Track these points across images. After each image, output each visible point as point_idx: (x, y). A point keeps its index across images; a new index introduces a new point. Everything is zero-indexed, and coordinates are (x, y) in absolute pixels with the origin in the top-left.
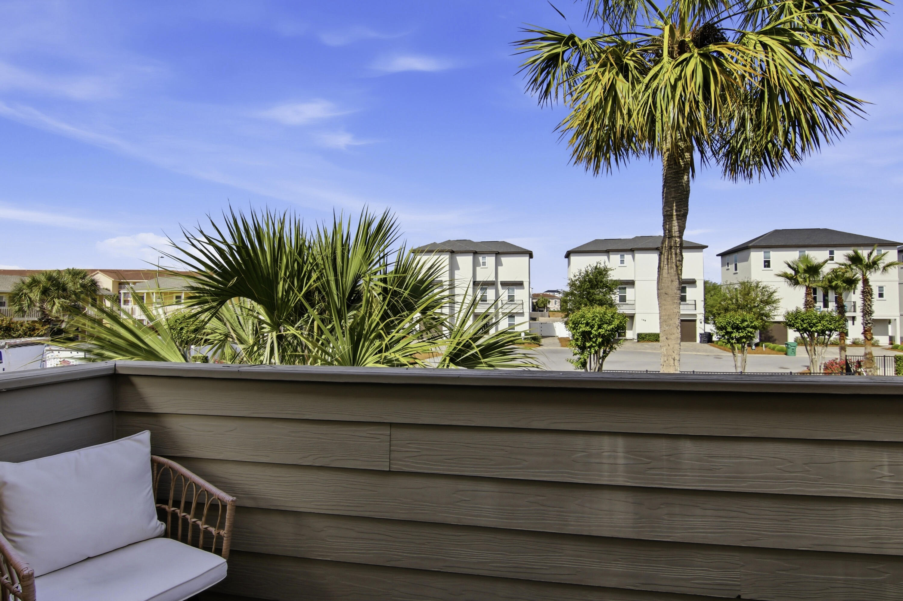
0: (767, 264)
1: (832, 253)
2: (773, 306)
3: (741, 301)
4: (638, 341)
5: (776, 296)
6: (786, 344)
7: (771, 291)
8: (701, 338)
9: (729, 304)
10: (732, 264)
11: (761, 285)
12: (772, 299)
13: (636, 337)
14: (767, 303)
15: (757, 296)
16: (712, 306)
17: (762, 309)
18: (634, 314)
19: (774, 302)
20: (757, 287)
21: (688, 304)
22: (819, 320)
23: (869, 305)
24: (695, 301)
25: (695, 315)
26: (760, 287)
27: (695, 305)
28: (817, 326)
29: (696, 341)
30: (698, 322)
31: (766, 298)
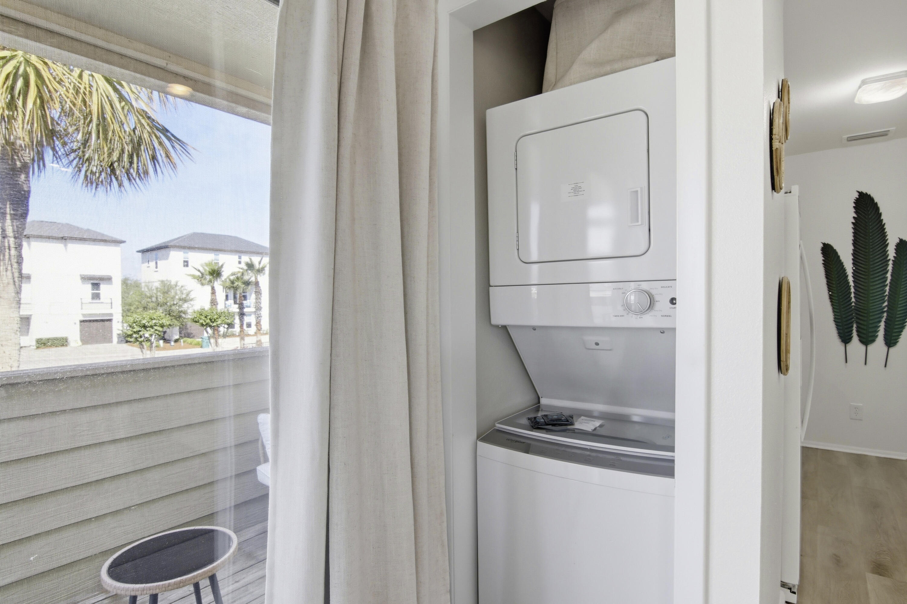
0: (186, 264)
1: (240, 258)
2: (190, 304)
3: (160, 299)
4: (38, 348)
5: (192, 296)
6: (202, 338)
7: (189, 289)
8: (118, 338)
9: (148, 302)
10: (152, 261)
11: (180, 284)
12: (189, 298)
13: (34, 343)
14: (185, 301)
15: (176, 294)
16: (130, 305)
17: (180, 306)
18: (31, 315)
19: (192, 300)
20: (176, 285)
21: (102, 303)
22: (219, 316)
23: (259, 302)
24: (111, 299)
25: (111, 315)
26: (179, 286)
27: (111, 303)
28: (217, 321)
29: (112, 342)
30: (114, 323)
31: (184, 296)
